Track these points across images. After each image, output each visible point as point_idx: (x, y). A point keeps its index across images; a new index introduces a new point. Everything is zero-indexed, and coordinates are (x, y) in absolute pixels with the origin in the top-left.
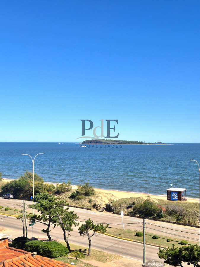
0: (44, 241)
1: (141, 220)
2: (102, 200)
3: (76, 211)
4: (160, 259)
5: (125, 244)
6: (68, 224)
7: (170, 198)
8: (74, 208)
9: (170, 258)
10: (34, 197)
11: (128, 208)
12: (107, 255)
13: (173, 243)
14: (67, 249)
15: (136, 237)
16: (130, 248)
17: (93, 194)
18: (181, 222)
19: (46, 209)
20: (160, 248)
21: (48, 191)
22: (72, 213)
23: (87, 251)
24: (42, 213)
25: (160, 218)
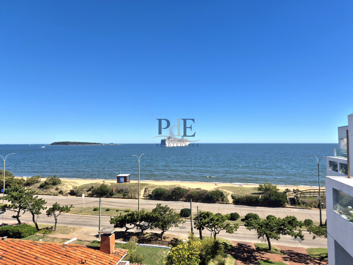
0: (14, 225)
1: (98, 199)
2: (67, 187)
3: (44, 197)
4: (111, 225)
5: (85, 218)
6: (36, 209)
7: (119, 181)
8: (42, 195)
9: (118, 223)
10: (5, 190)
11: (88, 191)
12: (71, 228)
13: (120, 212)
14: (36, 229)
15: (94, 211)
16: (89, 221)
17: (60, 183)
18: (126, 197)
19: (16, 199)
20: (112, 217)
21: (18, 184)
22: (41, 199)
23: (54, 228)
24: (12, 202)
25: (112, 196)
